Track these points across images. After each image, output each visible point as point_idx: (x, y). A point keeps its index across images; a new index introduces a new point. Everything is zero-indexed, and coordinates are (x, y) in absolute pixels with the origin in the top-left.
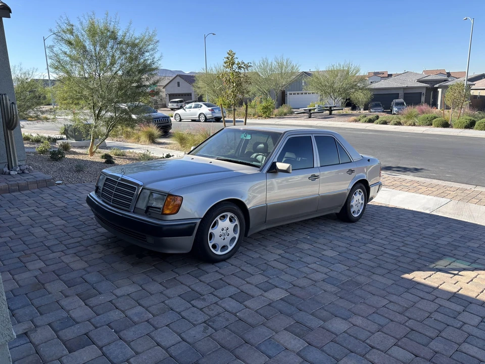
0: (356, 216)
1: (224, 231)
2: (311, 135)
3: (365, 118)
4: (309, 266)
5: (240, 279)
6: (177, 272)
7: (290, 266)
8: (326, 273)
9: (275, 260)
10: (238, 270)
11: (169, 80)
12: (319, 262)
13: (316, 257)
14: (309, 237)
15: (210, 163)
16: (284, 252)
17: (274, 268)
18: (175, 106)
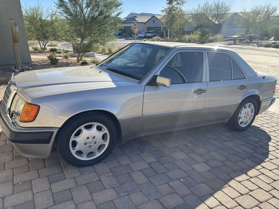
0: (243, 126)
1: (90, 140)
3: (276, 44)
4: (171, 183)
5: (88, 193)
6: (40, 173)
7: (151, 180)
8: (183, 196)
9: (140, 170)
10: (95, 180)
11: (148, 19)
12: (183, 178)
13: (184, 171)
14: (190, 145)
15: (99, 72)
16: (156, 161)
17: (133, 181)
18: (150, 35)
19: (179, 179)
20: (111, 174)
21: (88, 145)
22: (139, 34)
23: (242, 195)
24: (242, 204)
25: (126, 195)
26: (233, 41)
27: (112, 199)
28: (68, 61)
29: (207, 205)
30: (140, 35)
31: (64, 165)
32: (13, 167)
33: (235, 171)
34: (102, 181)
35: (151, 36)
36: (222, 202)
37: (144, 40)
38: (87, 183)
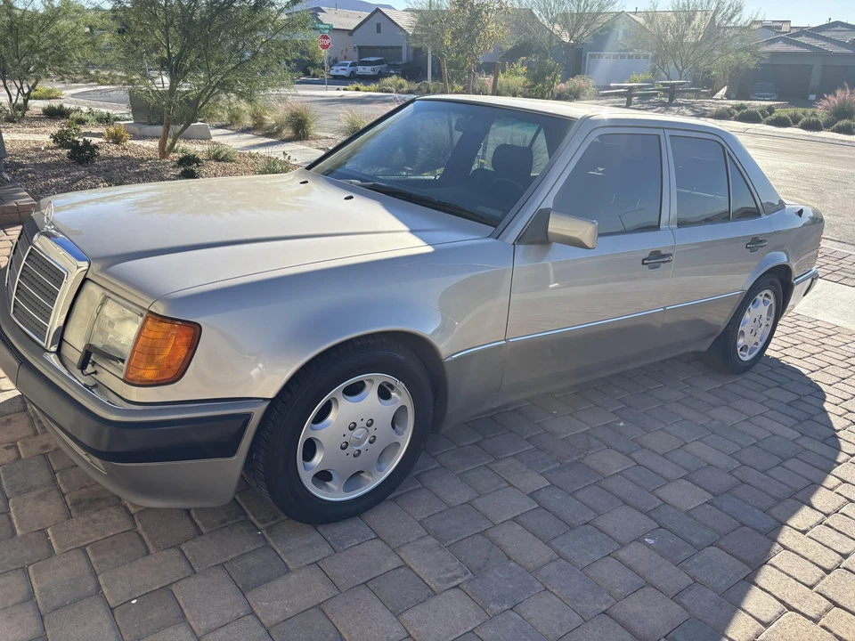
0: (746, 357)
1: (358, 432)
2: (660, 132)
3: (745, 111)
4: (622, 554)
5: (387, 615)
6: (190, 558)
7: (563, 550)
8: (676, 592)
9: (515, 519)
10: (390, 565)
11: (361, 20)
12: (651, 533)
13: (641, 512)
14: (622, 424)
15: (346, 199)
16: (548, 484)
17: (509, 559)
18: (368, 70)
19: (639, 540)
20: (431, 541)
21: (352, 449)
22: (335, 68)
23: (828, 572)
24: (841, 601)
25: (506, 607)
26: (626, 99)
27: (470, 628)
28: (126, 153)
29: (751, 615)
30: (337, 71)
31: (263, 522)
32: (82, 544)
33: (779, 501)
34: (413, 567)
35: (372, 73)
36: (788, 601)
37: (355, 86)
38: (368, 578)
